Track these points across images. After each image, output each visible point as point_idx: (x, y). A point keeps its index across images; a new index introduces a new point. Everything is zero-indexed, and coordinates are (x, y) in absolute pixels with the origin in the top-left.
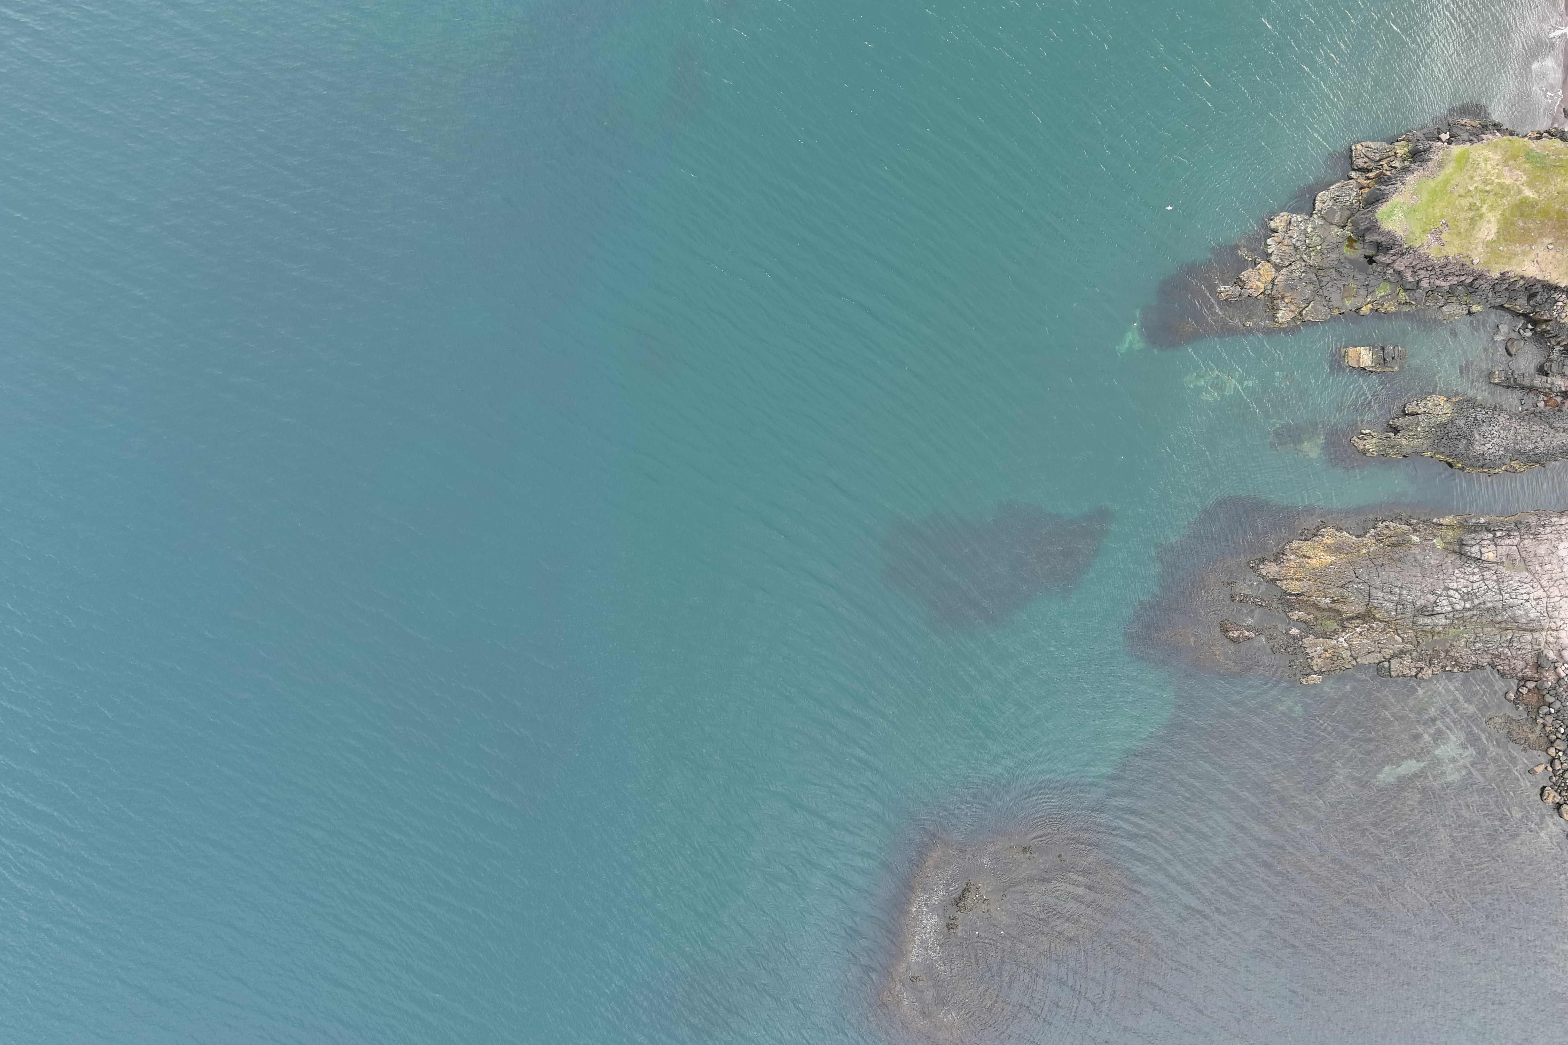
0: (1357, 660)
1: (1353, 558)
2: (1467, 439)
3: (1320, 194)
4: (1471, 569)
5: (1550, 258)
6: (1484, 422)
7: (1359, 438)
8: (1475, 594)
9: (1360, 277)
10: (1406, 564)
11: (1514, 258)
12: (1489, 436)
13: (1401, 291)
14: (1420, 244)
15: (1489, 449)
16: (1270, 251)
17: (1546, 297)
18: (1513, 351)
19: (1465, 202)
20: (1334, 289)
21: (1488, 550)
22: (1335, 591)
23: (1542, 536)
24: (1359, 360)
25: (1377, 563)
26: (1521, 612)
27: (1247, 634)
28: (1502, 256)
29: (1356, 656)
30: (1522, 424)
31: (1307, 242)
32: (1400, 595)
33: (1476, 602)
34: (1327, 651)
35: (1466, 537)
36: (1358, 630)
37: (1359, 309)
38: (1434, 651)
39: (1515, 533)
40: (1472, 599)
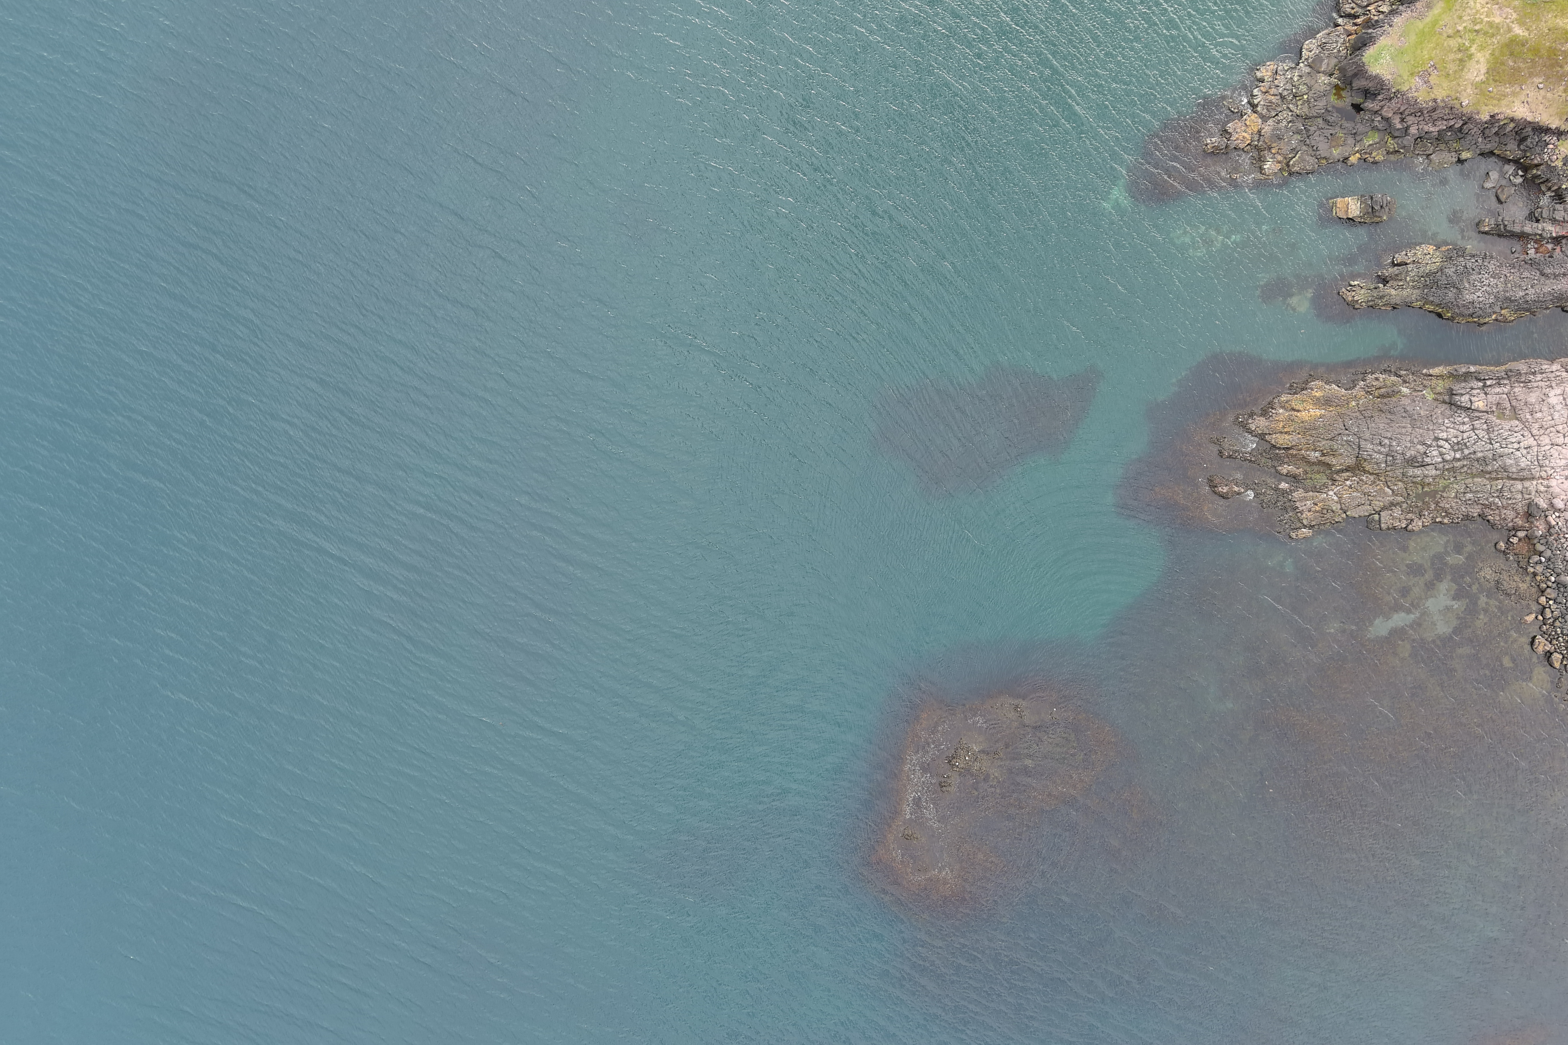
0: (1347, 514)
1: (1343, 410)
2: (1457, 288)
3: (1307, 42)
4: (1460, 419)
5: (1540, 98)
6: (1473, 270)
7: (1347, 290)
8: (1465, 444)
9: (1347, 125)
10: (1395, 415)
11: (1504, 99)
12: (1479, 284)
13: (1389, 139)
14: (1408, 87)
15: (1479, 297)
16: (1256, 102)
17: (1537, 140)
18: (1503, 198)
19: (1453, 43)
20: (1322, 138)
21: (1478, 399)
22: (1323, 444)
23: (1532, 383)
24: (1347, 211)
25: (1366, 415)
26: (1511, 462)
27: (1236, 489)
28: (1492, 97)
29: (1346, 509)
30: (1512, 271)
31: (1294, 91)
32: (1390, 446)
33: (1466, 452)
34: (1317, 505)
35: (1457, 387)
36: (1348, 483)
37: (1347, 159)
38: (1423, 503)
39: (1505, 382)
40: (1462, 449)
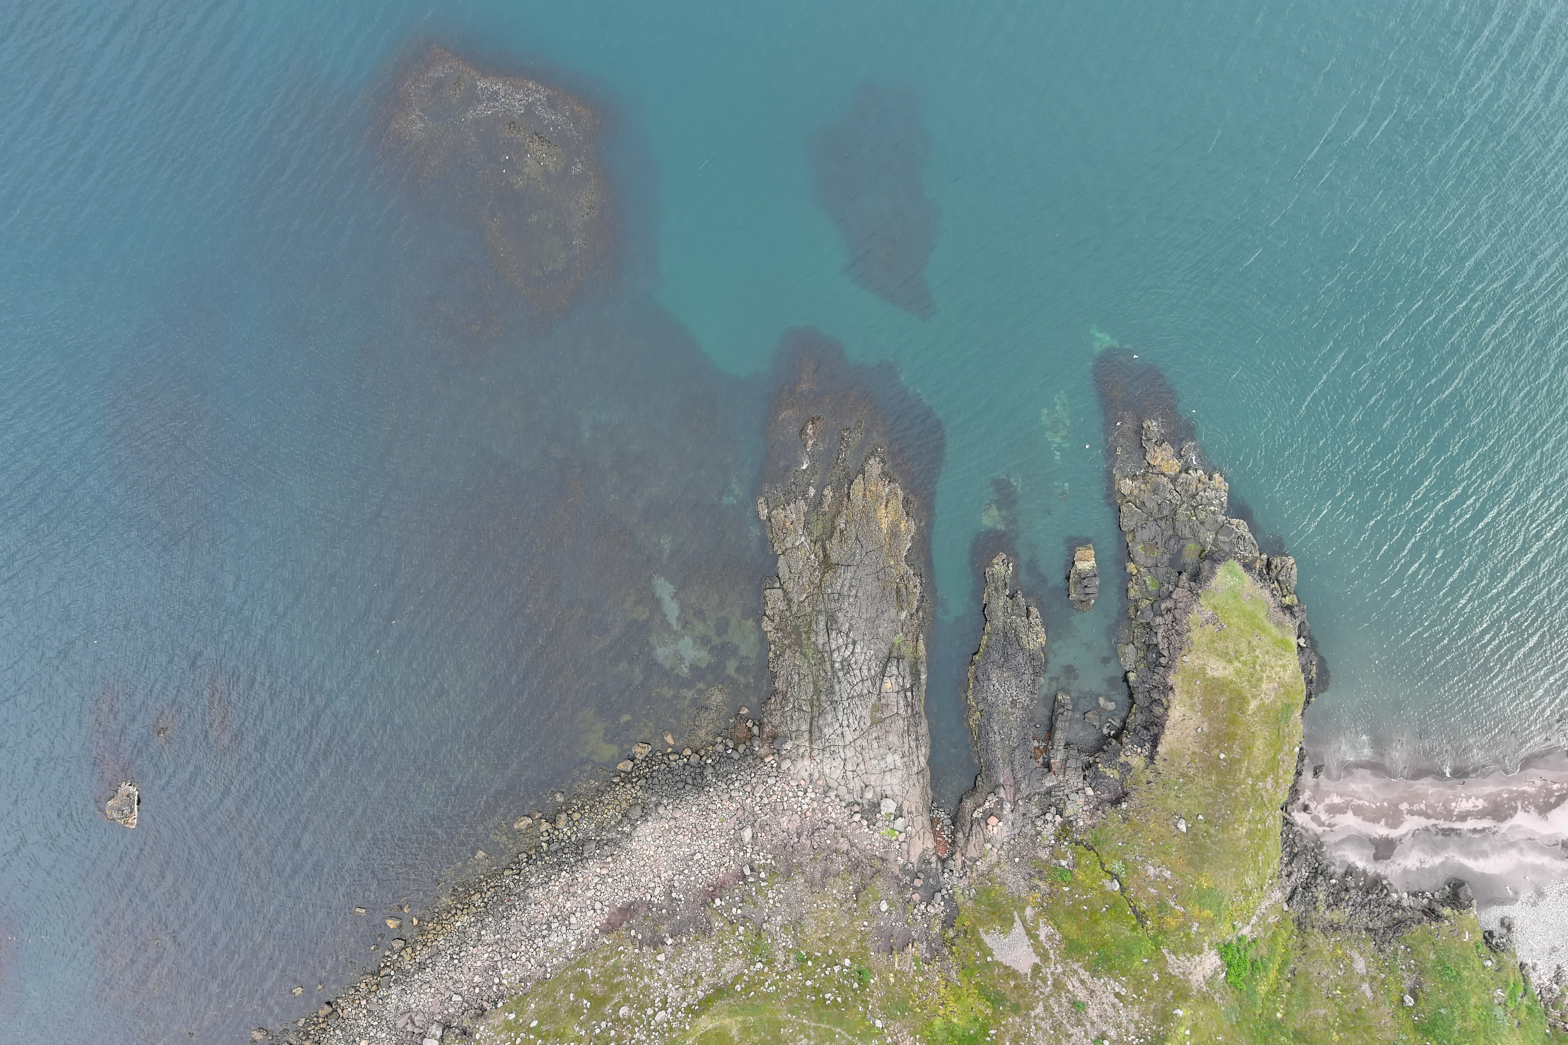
0: (782, 556)
1: (885, 550)
2: (1004, 664)
3: (1245, 523)
4: (874, 667)
5: (1187, 731)
6: (1021, 682)
7: (1002, 561)
8: (849, 673)
9: (1165, 559)
10: (880, 603)
11: (1188, 697)
12: (1006, 687)
13: (1150, 600)
14: (1202, 605)
15: (994, 686)
16: (1191, 472)
17: (1146, 739)
18: (1088, 717)
19: (1243, 647)
20: (1153, 533)
21: (893, 683)
22: (853, 531)
23: (907, 738)
24: (1081, 560)
25: (881, 574)
26: (829, 720)
27: (810, 442)
28: (1190, 685)
29: (787, 555)
30: (1017, 719)
31: (1200, 507)
32: (849, 596)
33: (840, 674)
34: (791, 524)
35: (905, 664)
36: (813, 557)
37: (1132, 561)
38: (789, 633)
39: (909, 711)
40: (843, 669)
